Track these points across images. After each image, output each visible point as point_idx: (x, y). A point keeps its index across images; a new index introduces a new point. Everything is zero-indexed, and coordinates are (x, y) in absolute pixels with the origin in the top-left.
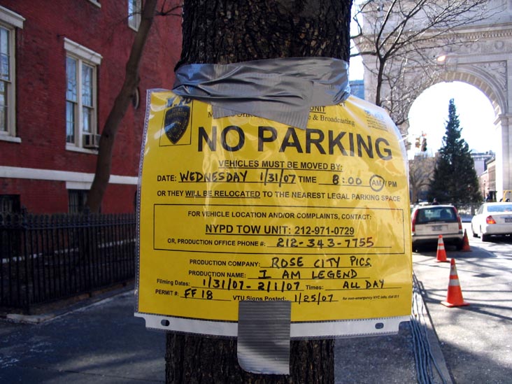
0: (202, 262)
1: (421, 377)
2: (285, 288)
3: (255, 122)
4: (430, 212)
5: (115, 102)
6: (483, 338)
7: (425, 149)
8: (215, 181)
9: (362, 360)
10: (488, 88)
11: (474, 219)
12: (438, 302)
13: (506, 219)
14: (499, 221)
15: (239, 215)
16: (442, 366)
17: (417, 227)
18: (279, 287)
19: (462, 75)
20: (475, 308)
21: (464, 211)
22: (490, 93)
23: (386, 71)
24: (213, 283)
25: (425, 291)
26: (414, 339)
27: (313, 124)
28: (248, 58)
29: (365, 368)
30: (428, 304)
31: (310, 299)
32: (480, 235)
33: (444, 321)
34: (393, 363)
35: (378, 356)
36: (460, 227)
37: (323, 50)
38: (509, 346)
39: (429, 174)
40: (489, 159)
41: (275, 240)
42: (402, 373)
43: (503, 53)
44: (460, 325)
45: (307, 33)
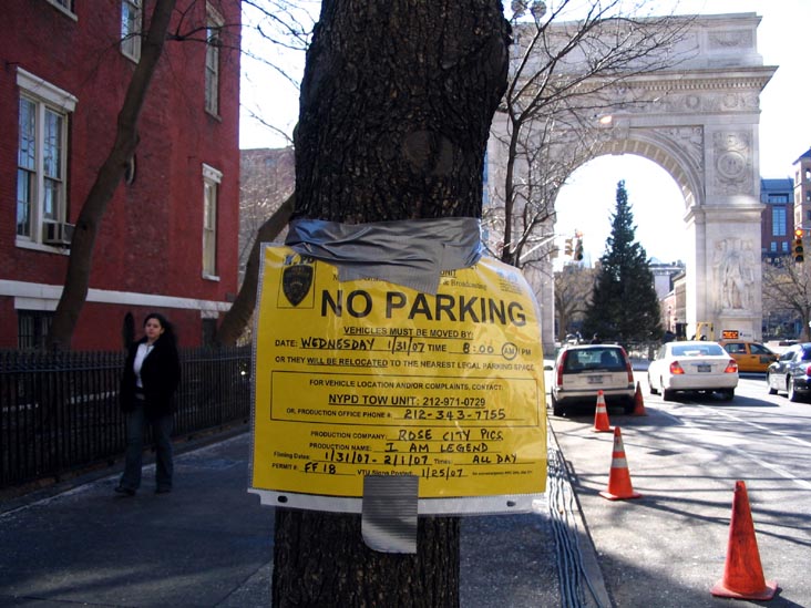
0: (324, 434)
1: (567, 602)
2: (413, 462)
3: (384, 288)
4: (585, 355)
5: (100, 174)
6: (658, 546)
7: (580, 257)
8: (340, 348)
9: (480, 579)
10: (675, 165)
11: (653, 366)
12: (595, 493)
13: (699, 366)
14: (687, 369)
15: (365, 384)
16: (598, 585)
17: (566, 377)
18: (407, 460)
19: (637, 144)
20: (650, 502)
21: (638, 354)
22: (679, 173)
23: (521, 138)
24: (336, 456)
25: (576, 476)
26: (558, 547)
27: (443, 290)
28: (377, 219)
29: (486, 591)
30: (580, 496)
31: (438, 474)
32: (661, 390)
33: (603, 522)
34: (526, 583)
35: (504, 573)
36: (631, 379)
37: (455, 209)
38: (696, 557)
39: (585, 294)
40: (676, 273)
41: (403, 411)
42: (539, 597)
43: (698, 113)
44: (628, 528)
45: (439, 193)
